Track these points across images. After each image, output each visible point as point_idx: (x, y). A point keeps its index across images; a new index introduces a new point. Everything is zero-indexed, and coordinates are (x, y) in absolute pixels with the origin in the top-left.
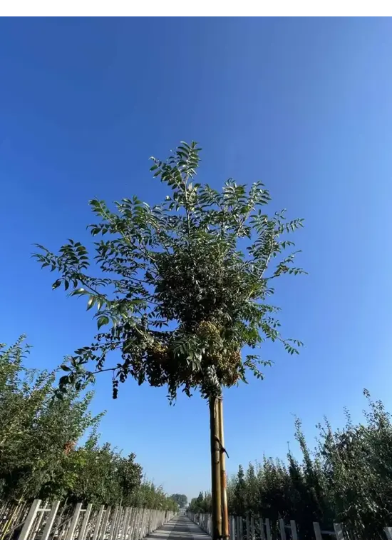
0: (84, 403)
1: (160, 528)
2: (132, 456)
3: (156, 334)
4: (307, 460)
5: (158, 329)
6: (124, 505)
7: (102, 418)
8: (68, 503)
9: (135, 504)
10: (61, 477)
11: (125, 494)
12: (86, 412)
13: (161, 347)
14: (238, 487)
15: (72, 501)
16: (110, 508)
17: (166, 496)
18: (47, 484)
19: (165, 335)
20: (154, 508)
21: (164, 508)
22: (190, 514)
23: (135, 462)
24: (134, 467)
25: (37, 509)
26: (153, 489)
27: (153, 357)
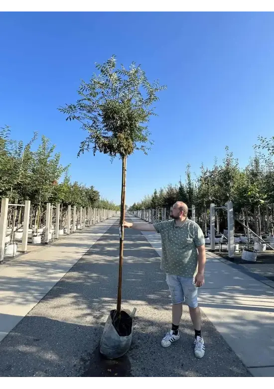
0: (55, 160)
1: (114, 217)
2: (92, 187)
3: (104, 137)
4: (189, 184)
5: (105, 135)
6: (93, 207)
7: (69, 168)
8: (63, 206)
9: (98, 207)
10: (56, 194)
11: (92, 203)
12: (59, 165)
13: (106, 142)
14: (153, 198)
15: (65, 206)
16: (85, 208)
17: (116, 205)
18: (50, 198)
19: (107, 138)
20: (110, 209)
21: (115, 210)
22: (129, 212)
23: (94, 189)
24: (94, 192)
25: (50, 207)
26: (107, 202)
27: (104, 145)
